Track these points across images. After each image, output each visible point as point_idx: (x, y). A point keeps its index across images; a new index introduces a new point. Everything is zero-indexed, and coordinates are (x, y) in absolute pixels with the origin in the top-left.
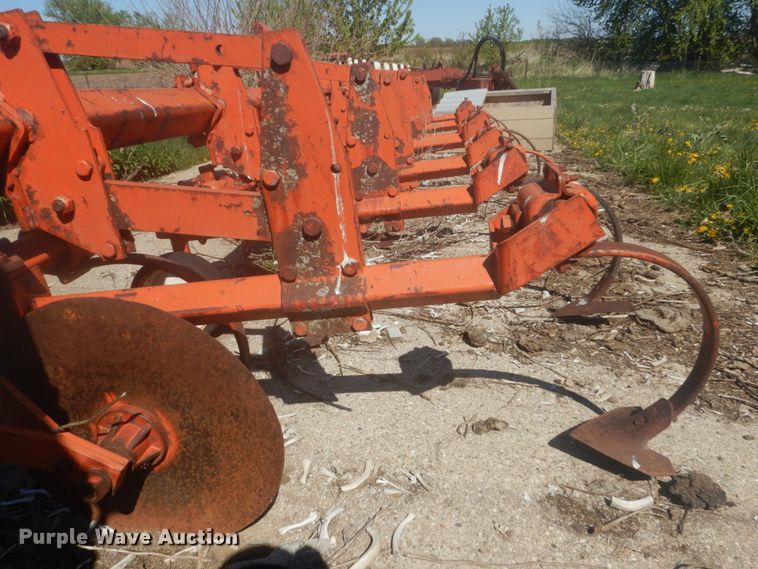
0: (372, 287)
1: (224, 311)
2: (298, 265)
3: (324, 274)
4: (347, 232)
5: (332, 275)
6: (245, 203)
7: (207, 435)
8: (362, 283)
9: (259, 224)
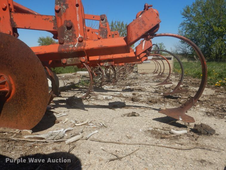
0: (87, 45)
1: (40, 53)
2: (65, 38)
3: (73, 42)
4: (80, 27)
5: (75, 42)
6: (50, 18)
7: (24, 85)
8: (84, 44)
9: (54, 25)
